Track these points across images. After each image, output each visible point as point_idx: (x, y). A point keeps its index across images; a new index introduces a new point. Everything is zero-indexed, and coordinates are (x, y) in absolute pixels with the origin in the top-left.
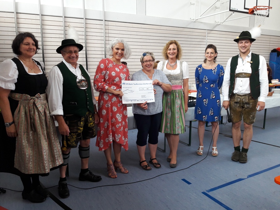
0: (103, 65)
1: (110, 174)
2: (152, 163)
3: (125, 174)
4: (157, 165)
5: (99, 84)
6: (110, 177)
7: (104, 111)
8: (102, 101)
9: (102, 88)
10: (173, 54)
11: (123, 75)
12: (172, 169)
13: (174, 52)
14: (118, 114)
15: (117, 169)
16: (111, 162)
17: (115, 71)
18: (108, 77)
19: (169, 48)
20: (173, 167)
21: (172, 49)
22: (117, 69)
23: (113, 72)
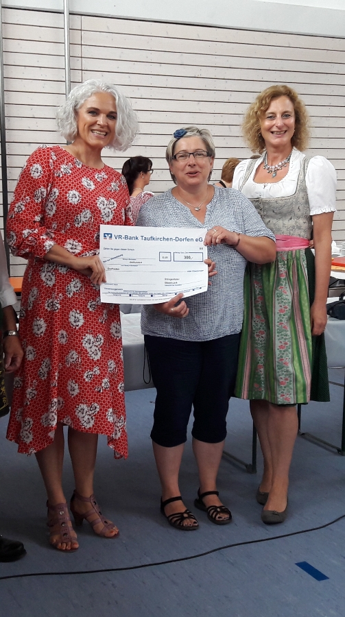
0: (40, 168)
1: (55, 539)
2: (204, 505)
3: (106, 540)
4: (218, 513)
5: (26, 232)
6: (54, 547)
7: (39, 323)
8: (35, 290)
9: (33, 247)
10: (282, 131)
11: (106, 202)
12: (269, 527)
13: (285, 125)
14: (89, 336)
15: (80, 521)
16: (61, 498)
17: (81, 189)
18: (55, 208)
19: (269, 111)
20: (272, 521)
21: (279, 116)
22: (85, 182)
23: (72, 192)
